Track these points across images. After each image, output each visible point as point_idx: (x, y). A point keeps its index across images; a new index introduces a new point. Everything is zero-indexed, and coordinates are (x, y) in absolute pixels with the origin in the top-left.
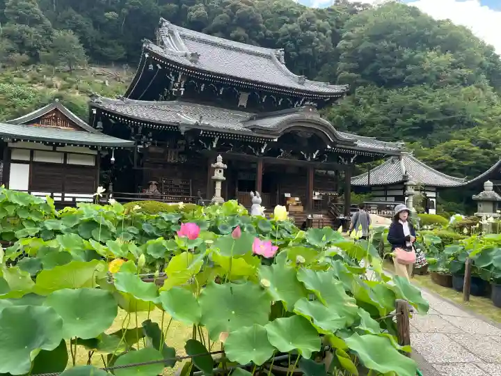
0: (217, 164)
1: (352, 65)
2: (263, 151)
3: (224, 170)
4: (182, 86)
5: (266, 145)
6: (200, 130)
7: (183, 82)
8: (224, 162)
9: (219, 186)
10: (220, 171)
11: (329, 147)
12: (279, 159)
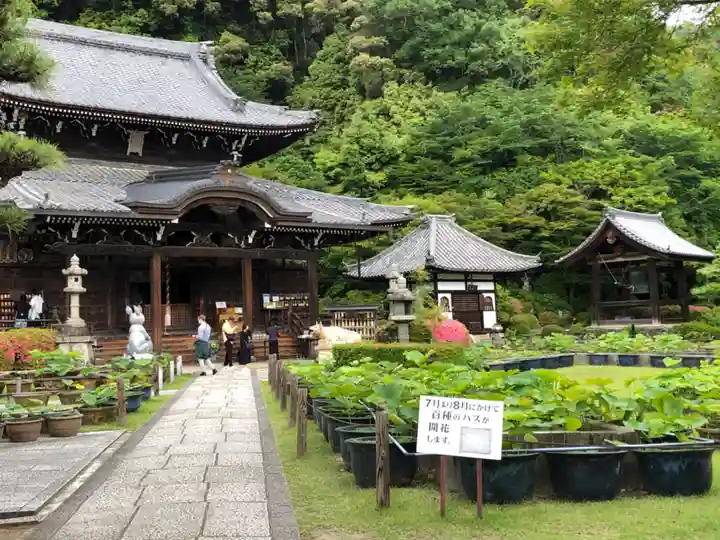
0: (71, 269)
1: (375, 40)
2: (159, 237)
3: (83, 276)
4: (21, 127)
5: (162, 229)
6: (46, 216)
7: (23, 120)
8: (81, 265)
9: (75, 302)
10: (76, 280)
11: (267, 225)
12: (190, 248)
